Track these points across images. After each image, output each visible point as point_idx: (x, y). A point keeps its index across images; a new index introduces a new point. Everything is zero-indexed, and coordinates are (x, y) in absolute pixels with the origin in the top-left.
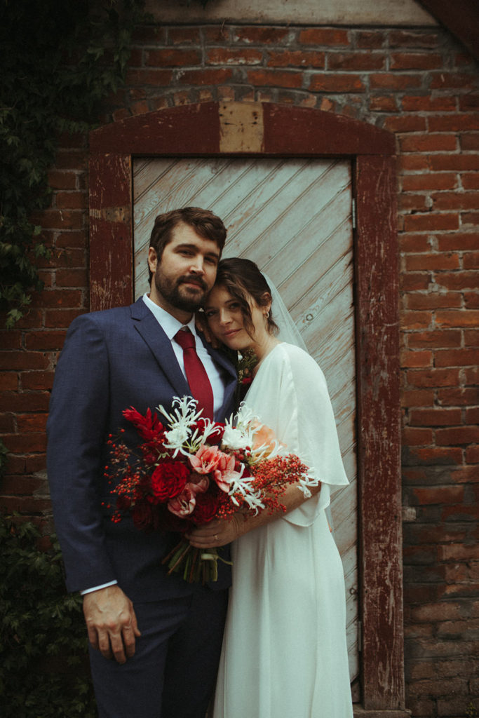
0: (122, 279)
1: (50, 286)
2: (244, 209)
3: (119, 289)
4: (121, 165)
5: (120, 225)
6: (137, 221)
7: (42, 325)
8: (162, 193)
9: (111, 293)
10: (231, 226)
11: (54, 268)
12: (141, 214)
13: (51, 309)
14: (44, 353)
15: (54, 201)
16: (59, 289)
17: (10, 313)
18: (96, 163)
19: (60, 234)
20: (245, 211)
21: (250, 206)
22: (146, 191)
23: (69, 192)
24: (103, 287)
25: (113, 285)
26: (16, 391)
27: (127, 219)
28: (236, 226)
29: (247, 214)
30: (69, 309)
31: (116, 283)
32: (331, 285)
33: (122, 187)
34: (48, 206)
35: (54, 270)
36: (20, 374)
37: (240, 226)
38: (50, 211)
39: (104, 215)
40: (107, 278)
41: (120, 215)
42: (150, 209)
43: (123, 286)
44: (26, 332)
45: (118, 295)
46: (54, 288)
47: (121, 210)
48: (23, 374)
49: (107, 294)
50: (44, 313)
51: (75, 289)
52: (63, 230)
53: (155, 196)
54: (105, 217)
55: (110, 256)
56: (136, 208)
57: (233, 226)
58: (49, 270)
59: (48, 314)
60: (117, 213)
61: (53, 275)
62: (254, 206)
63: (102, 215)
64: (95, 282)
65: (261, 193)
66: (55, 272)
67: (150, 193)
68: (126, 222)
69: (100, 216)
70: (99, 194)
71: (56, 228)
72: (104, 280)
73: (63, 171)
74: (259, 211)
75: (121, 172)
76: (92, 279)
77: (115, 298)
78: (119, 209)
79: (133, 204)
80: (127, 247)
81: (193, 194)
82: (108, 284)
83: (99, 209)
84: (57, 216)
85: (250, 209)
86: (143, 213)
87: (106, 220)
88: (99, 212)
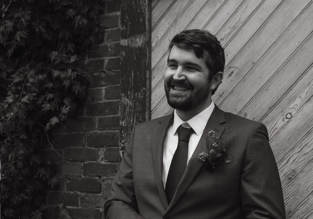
0: (140, 92)
1: (101, 100)
2: (232, 24)
3: (138, 99)
4: (141, 2)
5: (140, 49)
6: (153, 45)
7: (96, 129)
8: (171, 20)
9: (133, 102)
10: (221, 39)
11: (104, 86)
12: (156, 39)
13: (102, 117)
14: (97, 149)
15: (105, 38)
16: (107, 101)
18: (125, 4)
19: (108, 61)
20: (233, 24)
21: (236, 20)
22: (159, 21)
23: (115, 29)
24: (128, 98)
25: (134, 96)
26: (80, 177)
27: (144, 44)
28: (225, 39)
29: (234, 27)
30: (112, 116)
31: (136, 95)
33: (141, 20)
34: (102, 41)
35: (104, 88)
36: (82, 164)
37: (229, 39)
38: (102, 45)
39: (130, 42)
40: (131, 91)
41: (139, 42)
42: (163, 34)
43: (140, 96)
44: (87, 134)
45: (137, 104)
46: (104, 101)
47: (140, 37)
48: (84, 164)
49: (130, 103)
50: (97, 119)
51: (116, 101)
52: (110, 58)
53: (166, 23)
54: (130, 44)
55: (133, 74)
56: (153, 34)
57: (223, 39)
58: (101, 88)
59: (100, 120)
60: (138, 40)
61: (104, 91)
62: (240, 19)
63: (128, 44)
64: (123, 95)
65: (246, 7)
66: (105, 89)
67: (163, 21)
68: (143, 47)
69: (127, 44)
70: (126, 27)
71: (106, 56)
72: (129, 92)
73: (111, 14)
74: (245, 23)
75: (141, 9)
76: (121, 93)
77: (135, 106)
78: (139, 36)
79: (150, 32)
80: (143, 65)
81: (193, 17)
82: (131, 95)
83: (126, 39)
84: (106, 47)
85: (237, 22)
86: (158, 37)
87: (130, 47)
88: (126, 41)
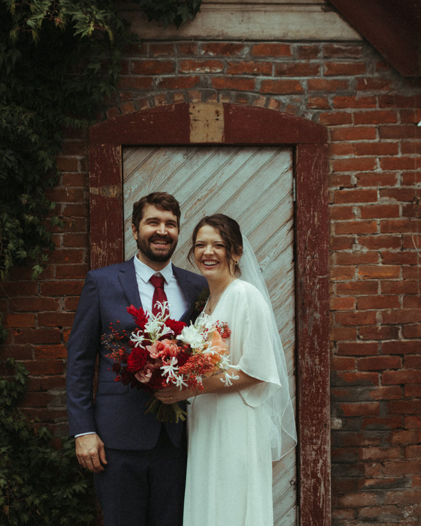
0: (115, 242)
1: (59, 247)
2: (209, 186)
3: (113, 249)
4: (114, 153)
5: (114, 200)
6: (126, 196)
7: (53, 277)
8: (145, 174)
9: (106, 252)
10: (198, 200)
11: (62, 232)
12: (129, 191)
13: (60, 265)
14: (55, 298)
15: (61, 181)
16: (66, 249)
17: (34, 268)
18: (94, 152)
19: (66, 206)
20: (210, 188)
21: (214, 184)
22: (132, 173)
23: (73, 173)
24: (100, 247)
25: (108, 247)
26: (34, 328)
27: (118, 195)
28: (202, 200)
29: (211, 191)
30: (74, 264)
31: (110, 245)
32: (276, 245)
33: (115, 170)
34: (57, 184)
35: (63, 234)
36: (36, 314)
37: (206, 200)
38: (58, 188)
39: (101, 191)
40: (104, 240)
41: (113, 192)
42: (136, 187)
43: (115, 246)
44: (41, 282)
45: (112, 254)
46: (62, 248)
47: (114, 188)
48: (39, 315)
49: (104, 253)
50: (55, 267)
51: (78, 249)
52: (68, 203)
53: (140, 177)
54: (101, 193)
55: (106, 224)
56: (125, 186)
57: (200, 200)
58: (58, 234)
59: (58, 268)
60: (111, 190)
61: (62, 238)
62: (216, 184)
64: (95, 244)
65: (222, 174)
66: (63, 236)
67: (136, 174)
68: (117, 198)
69: (98, 193)
70: (97, 175)
71: (63, 201)
72: (102, 242)
73: (68, 157)
74: (221, 188)
75: (114, 159)
76: (92, 241)
77: (109, 256)
78: (112, 186)
79: (123, 183)
80: (118, 217)
81: (169, 175)
82: (104, 245)
83: (97, 187)
84: (63, 192)
85: (213, 186)
86: (131, 190)
87: (102, 196)
88: (97, 189)
